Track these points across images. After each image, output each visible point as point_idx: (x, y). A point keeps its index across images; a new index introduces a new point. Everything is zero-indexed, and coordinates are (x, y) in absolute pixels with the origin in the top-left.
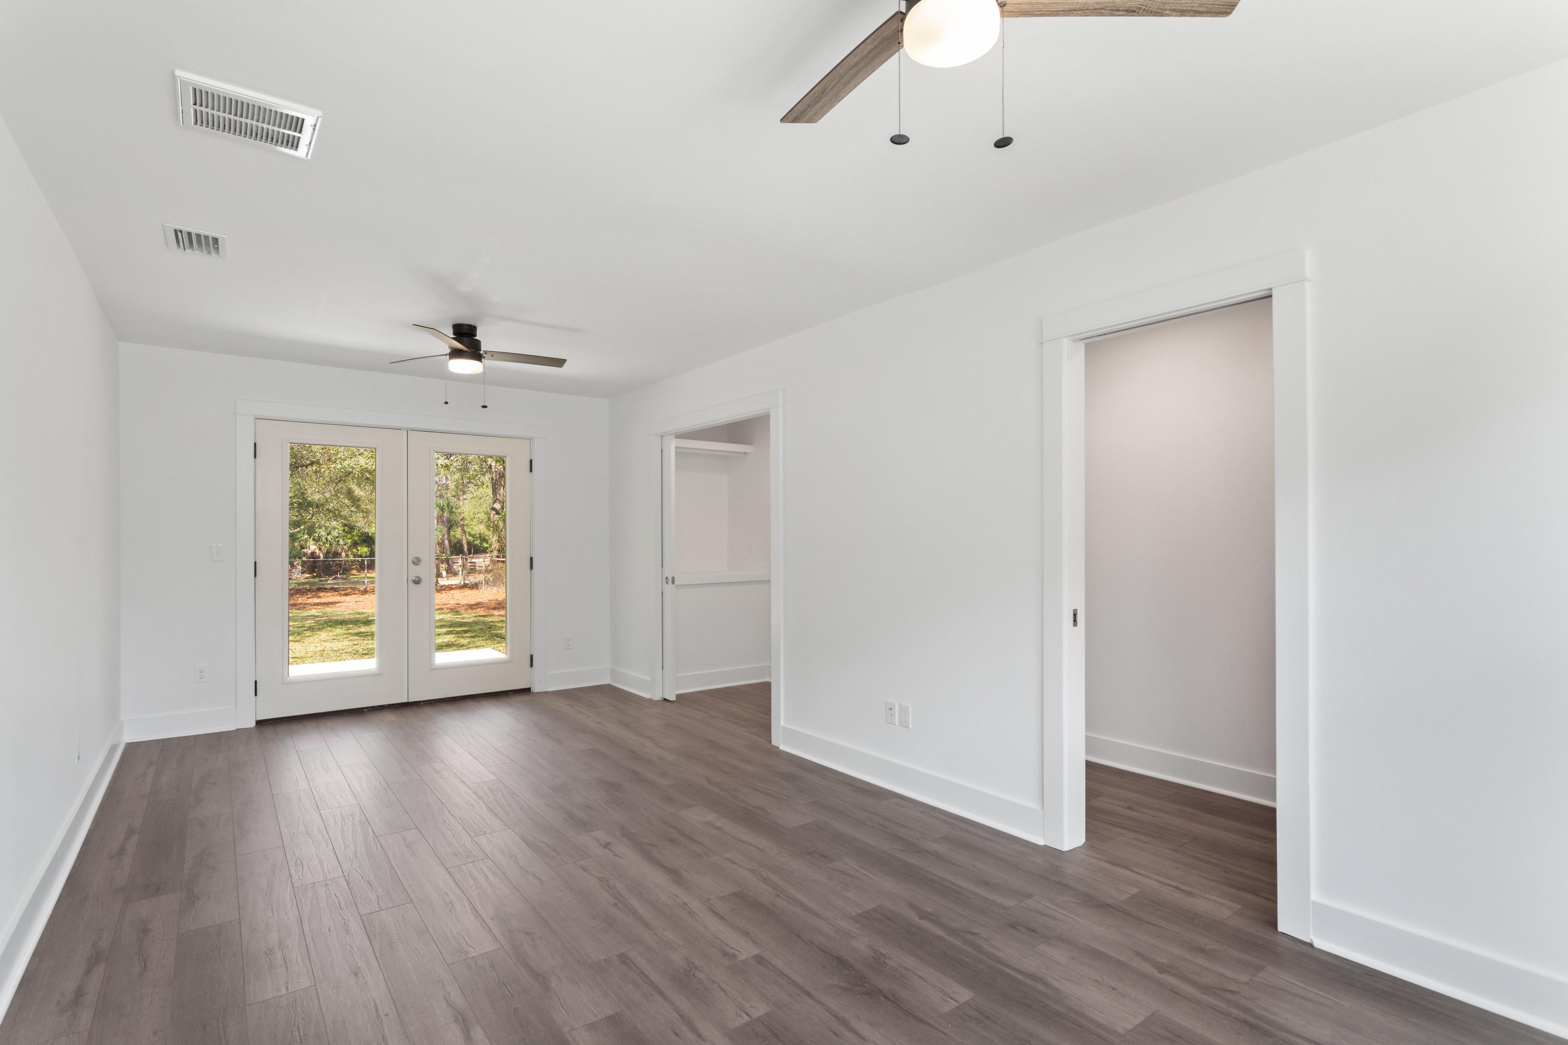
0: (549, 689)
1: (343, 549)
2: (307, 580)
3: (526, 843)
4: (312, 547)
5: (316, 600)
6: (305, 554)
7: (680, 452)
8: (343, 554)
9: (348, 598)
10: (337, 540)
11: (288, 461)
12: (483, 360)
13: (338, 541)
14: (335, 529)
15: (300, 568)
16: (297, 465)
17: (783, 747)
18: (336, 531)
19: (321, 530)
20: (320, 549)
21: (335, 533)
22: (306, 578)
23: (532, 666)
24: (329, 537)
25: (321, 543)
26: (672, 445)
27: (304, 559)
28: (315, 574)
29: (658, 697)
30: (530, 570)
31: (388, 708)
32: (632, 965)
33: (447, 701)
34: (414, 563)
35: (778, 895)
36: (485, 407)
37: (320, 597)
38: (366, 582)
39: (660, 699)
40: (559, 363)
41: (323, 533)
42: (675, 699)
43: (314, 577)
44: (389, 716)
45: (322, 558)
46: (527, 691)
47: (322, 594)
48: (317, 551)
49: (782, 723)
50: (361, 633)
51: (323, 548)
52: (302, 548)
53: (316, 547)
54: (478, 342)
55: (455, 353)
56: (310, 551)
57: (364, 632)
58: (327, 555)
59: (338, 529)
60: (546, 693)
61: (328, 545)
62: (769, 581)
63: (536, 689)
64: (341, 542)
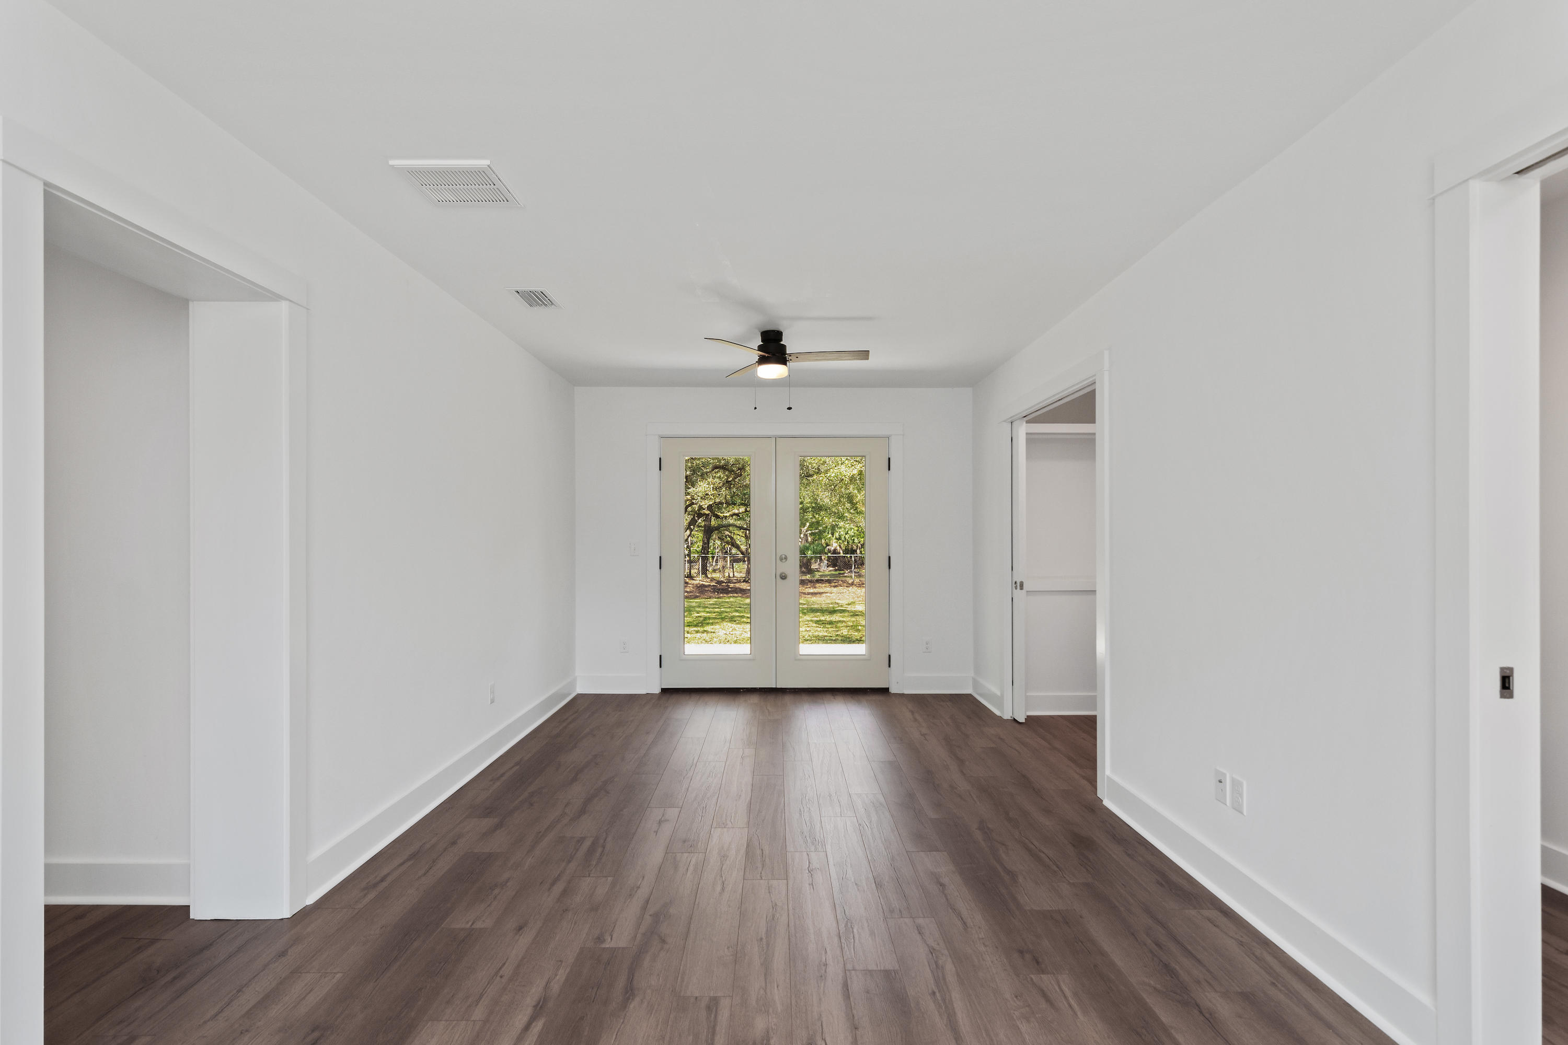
0: (906, 692)
1: (857, 546)
2: (830, 573)
3: (748, 846)
4: (834, 545)
5: (811, 590)
6: (829, 551)
7: (1031, 439)
8: (858, 551)
9: (835, 590)
10: (852, 539)
11: (798, 471)
12: (788, 363)
13: (854, 540)
14: (851, 529)
15: (826, 562)
16: (806, 475)
17: (1107, 803)
18: (852, 530)
19: (840, 530)
20: (840, 547)
21: (851, 533)
22: (830, 571)
23: (889, 666)
24: (847, 536)
25: (841, 541)
26: (1023, 430)
27: (829, 555)
28: (837, 568)
29: (1007, 716)
30: (888, 569)
31: (760, 691)
32: (713, 1016)
33: (810, 691)
34: (781, 559)
35: (934, 993)
36: (790, 408)
37: (815, 588)
38: (853, 576)
39: (1010, 718)
40: (864, 355)
41: (842, 533)
42: (1024, 721)
43: (836, 570)
44: (755, 699)
45: (842, 554)
46: (885, 691)
47: (818, 585)
48: (838, 548)
49: (1108, 772)
50: (820, 621)
51: (842, 546)
52: (827, 545)
53: (837, 544)
54: (784, 346)
55: (762, 360)
56: (833, 548)
57: (823, 620)
58: (846, 551)
59: (853, 529)
60: (903, 695)
61: (846, 543)
62: (1094, 592)
63: (893, 690)
64: (856, 541)
